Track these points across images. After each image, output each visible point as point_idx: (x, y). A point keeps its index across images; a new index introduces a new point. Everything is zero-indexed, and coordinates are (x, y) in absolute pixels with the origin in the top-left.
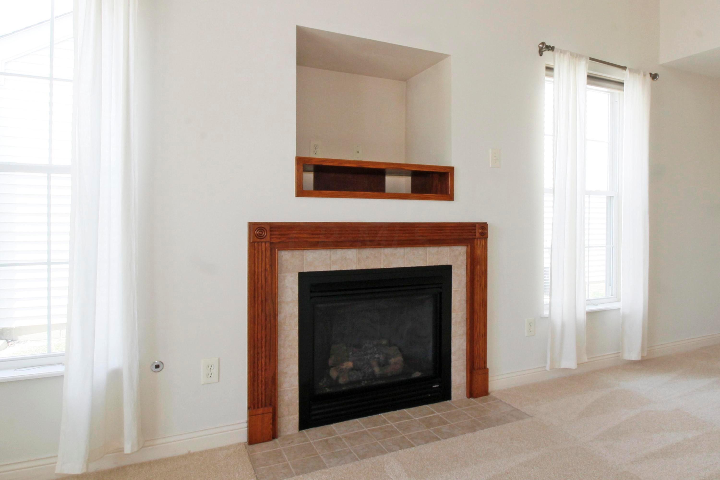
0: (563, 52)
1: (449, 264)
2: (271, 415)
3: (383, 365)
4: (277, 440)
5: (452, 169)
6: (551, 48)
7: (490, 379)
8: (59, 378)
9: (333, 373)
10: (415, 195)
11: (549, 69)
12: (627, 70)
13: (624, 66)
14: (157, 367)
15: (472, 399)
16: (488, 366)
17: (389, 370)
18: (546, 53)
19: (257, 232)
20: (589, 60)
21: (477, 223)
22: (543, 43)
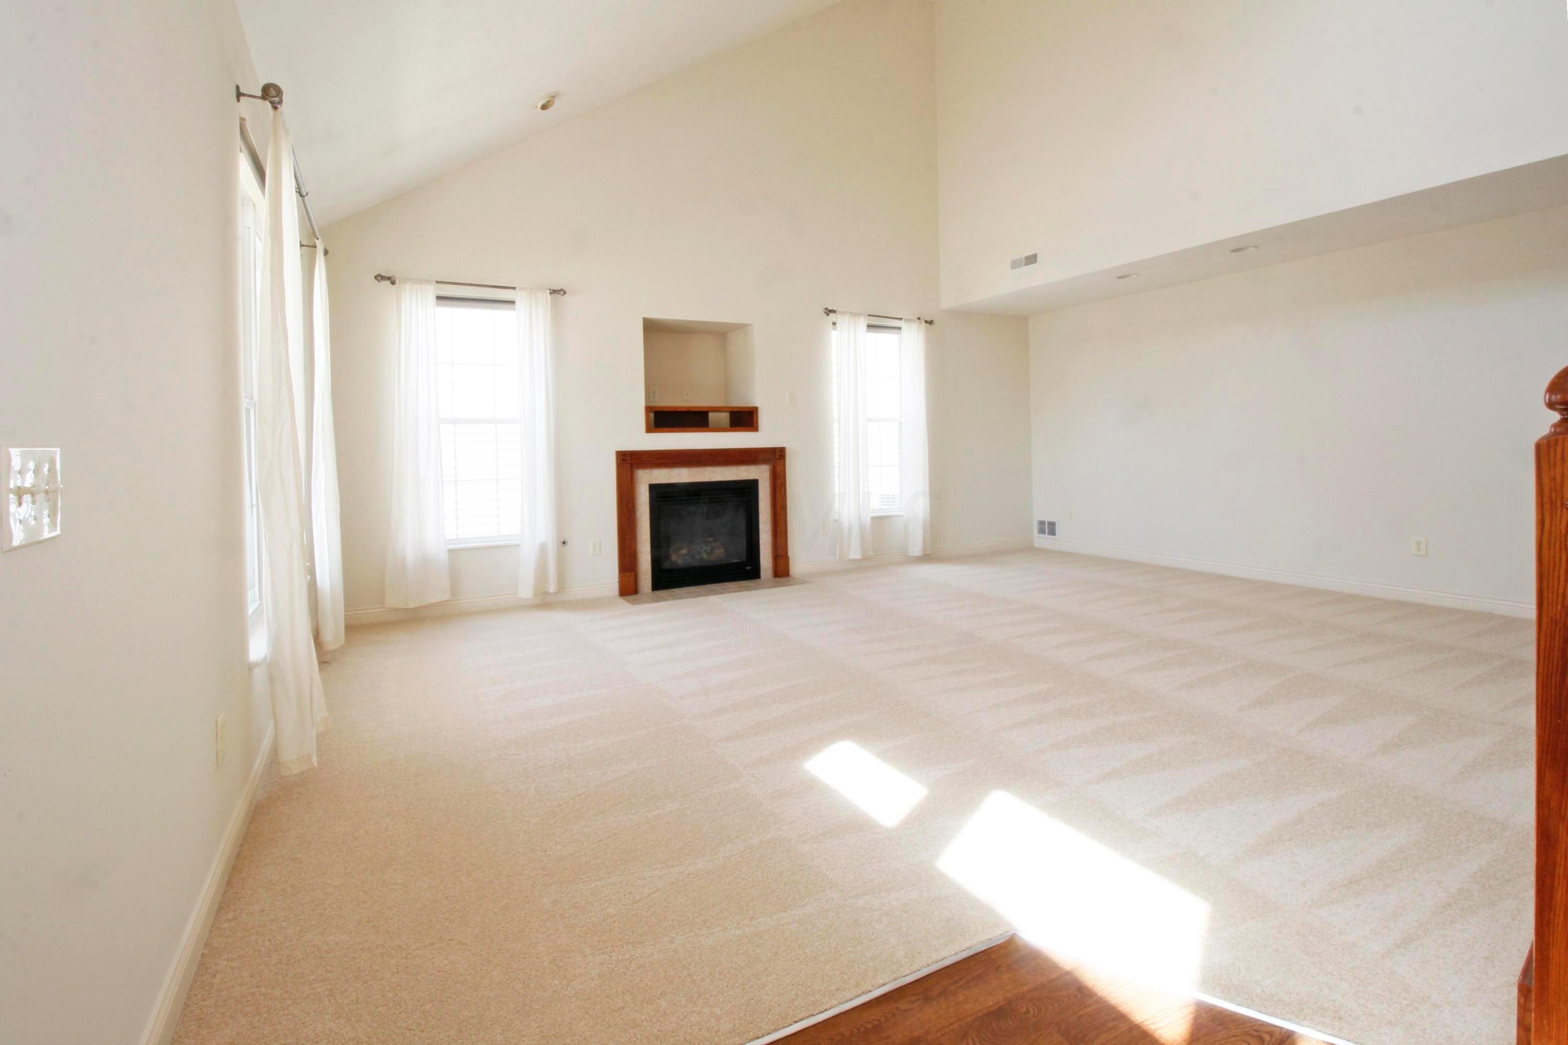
0: (844, 313)
1: (756, 478)
2: (634, 578)
3: (709, 554)
4: (638, 595)
5: (756, 408)
6: (833, 311)
7: (791, 566)
8: (518, 545)
9: (674, 557)
10: (732, 429)
11: (834, 324)
12: (903, 320)
13: (899, 317)
14: (564, 543)
15: (777, 579)
16: (789, 554)
17: (713, 557)
18: (831, 314)
19: (622, 457)
20: (868, 317)
21: (777, 448)
22: (826, 309)
